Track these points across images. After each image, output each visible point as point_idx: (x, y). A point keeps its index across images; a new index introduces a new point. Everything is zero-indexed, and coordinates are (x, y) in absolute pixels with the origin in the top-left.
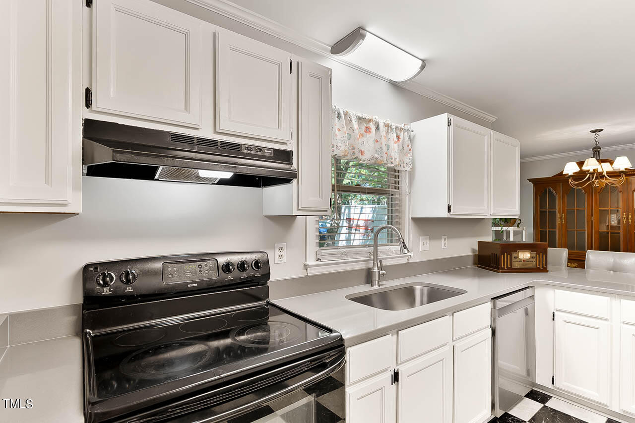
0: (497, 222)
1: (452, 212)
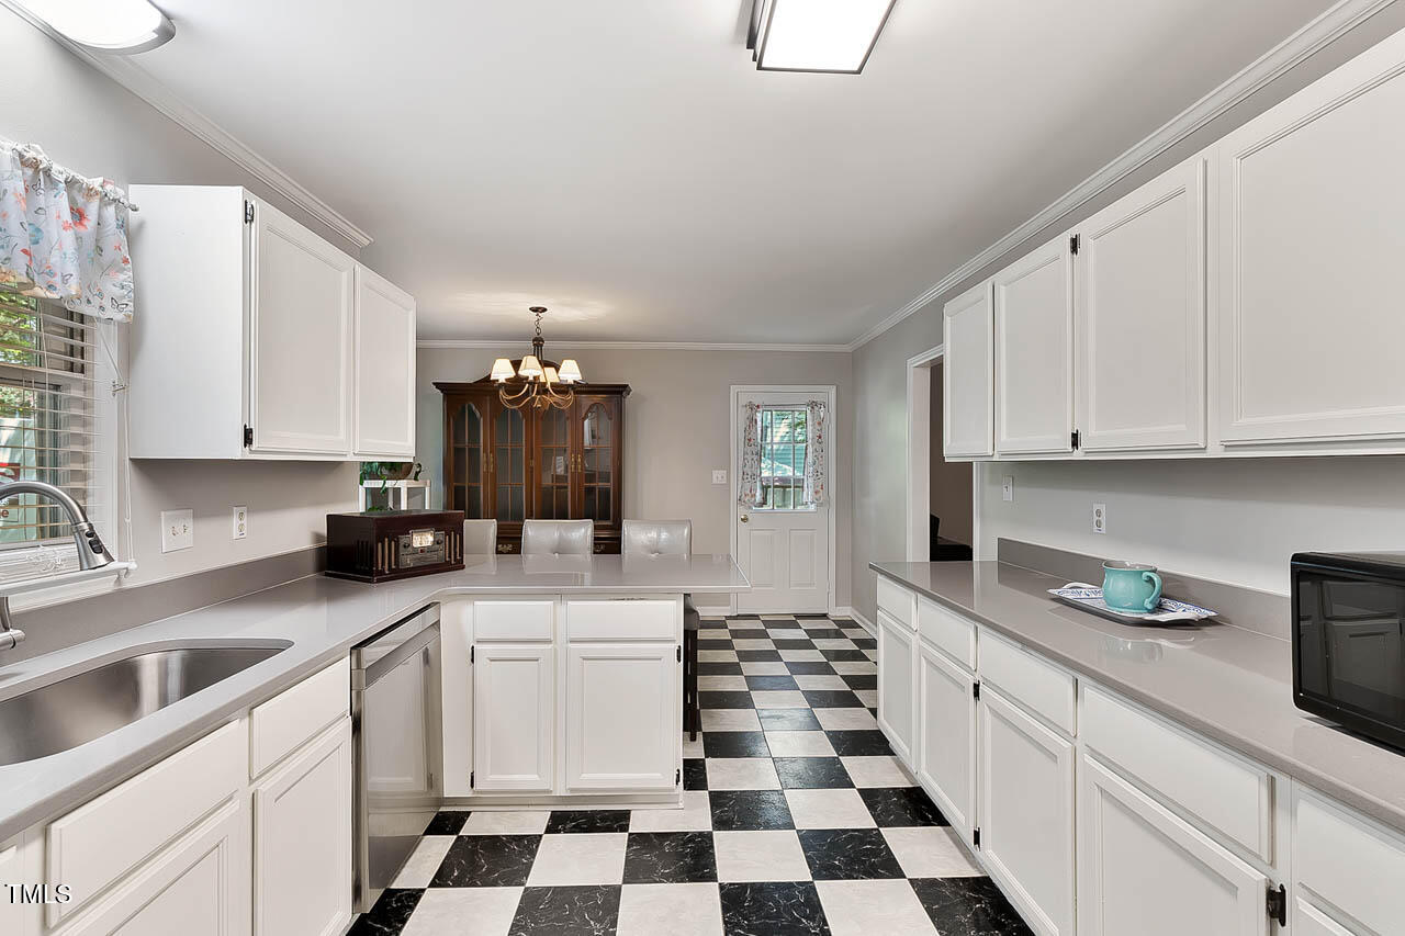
0: (374, 470)
1: (254, 447)
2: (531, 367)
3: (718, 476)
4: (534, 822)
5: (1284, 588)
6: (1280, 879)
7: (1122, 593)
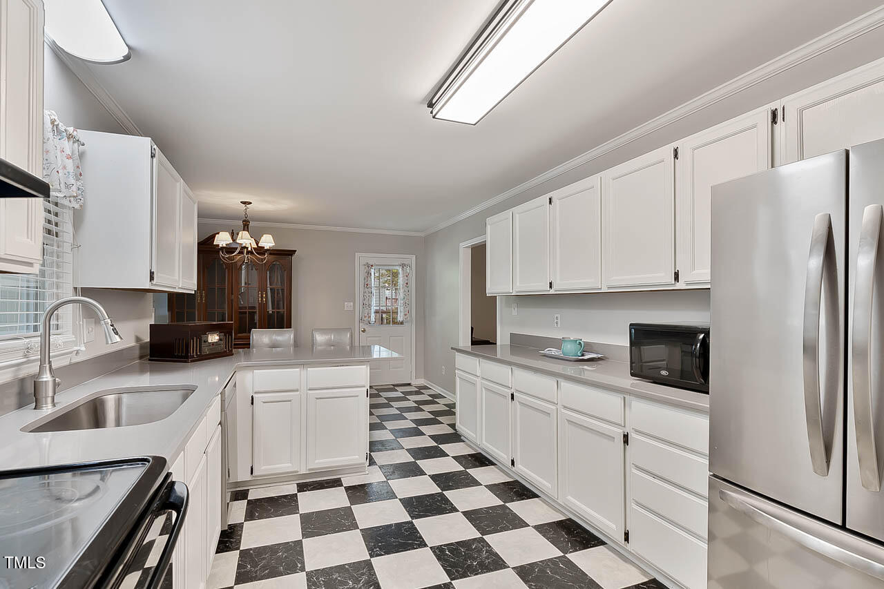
1: (154, 282)
2: (245, 239)
3: (348, 305)
4: (291, 489)
5: (626, 342)
6: (627, 430)
7: (569, 349)
